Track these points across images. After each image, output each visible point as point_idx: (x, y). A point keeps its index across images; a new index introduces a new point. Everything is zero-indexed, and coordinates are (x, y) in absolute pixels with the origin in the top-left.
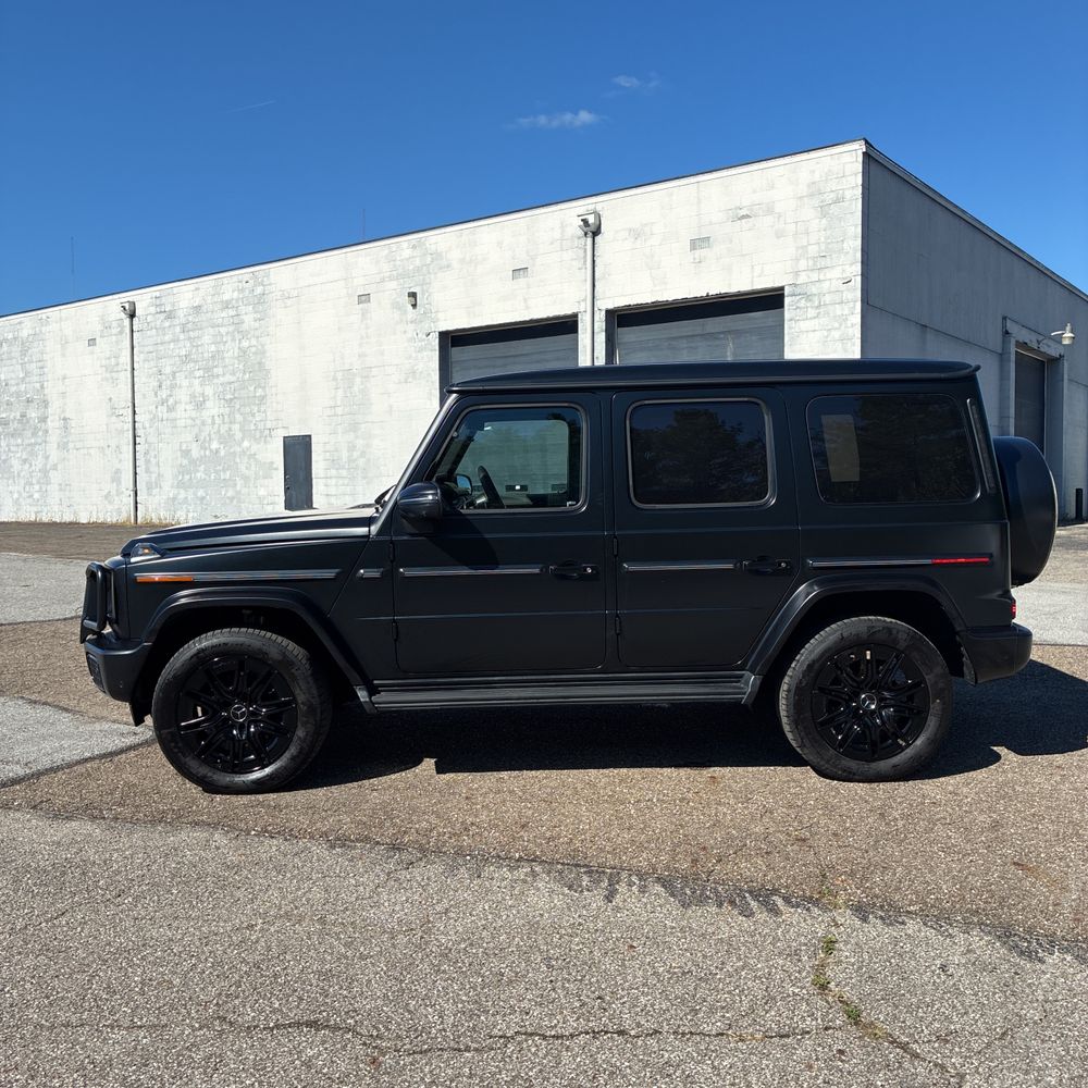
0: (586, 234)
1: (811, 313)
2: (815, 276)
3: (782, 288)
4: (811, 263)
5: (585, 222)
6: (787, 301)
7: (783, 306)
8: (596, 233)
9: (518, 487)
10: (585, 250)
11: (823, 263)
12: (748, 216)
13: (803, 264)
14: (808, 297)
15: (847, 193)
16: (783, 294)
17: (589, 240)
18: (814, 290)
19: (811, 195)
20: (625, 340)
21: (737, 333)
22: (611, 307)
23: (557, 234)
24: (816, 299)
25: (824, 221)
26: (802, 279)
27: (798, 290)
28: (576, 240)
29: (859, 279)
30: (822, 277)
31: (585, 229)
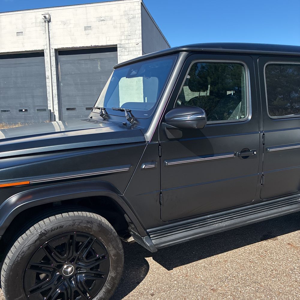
0: (45, 22)
1: (126, 53)
2: (127, 42)
3: (116, 45)
4: (125, 37)
5: (45, 17)
6: (118, 49)
7: (117, 51)
8: (49, 21)
9: (24, 110)
10: (45, 28)
11: (129, 37)
12: (104, 20)
13: (123, 38)
14: (125, 48)
15: (136, 15)
16: (117, 47)
17: (47, 24)
18: (127, 46)
19: (125, 15)
20: (61, 60)
21: (101, 59)
22: (56, 48)
23: (34, 21)
24: (128, 49)
25: (129, 24)
26: (123, 42)
27: (122, 46)
28: (42, 23)
29: (141, 43)
30: (129, 42)
31: (45, 20)
